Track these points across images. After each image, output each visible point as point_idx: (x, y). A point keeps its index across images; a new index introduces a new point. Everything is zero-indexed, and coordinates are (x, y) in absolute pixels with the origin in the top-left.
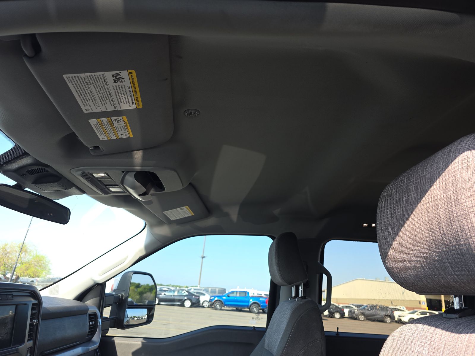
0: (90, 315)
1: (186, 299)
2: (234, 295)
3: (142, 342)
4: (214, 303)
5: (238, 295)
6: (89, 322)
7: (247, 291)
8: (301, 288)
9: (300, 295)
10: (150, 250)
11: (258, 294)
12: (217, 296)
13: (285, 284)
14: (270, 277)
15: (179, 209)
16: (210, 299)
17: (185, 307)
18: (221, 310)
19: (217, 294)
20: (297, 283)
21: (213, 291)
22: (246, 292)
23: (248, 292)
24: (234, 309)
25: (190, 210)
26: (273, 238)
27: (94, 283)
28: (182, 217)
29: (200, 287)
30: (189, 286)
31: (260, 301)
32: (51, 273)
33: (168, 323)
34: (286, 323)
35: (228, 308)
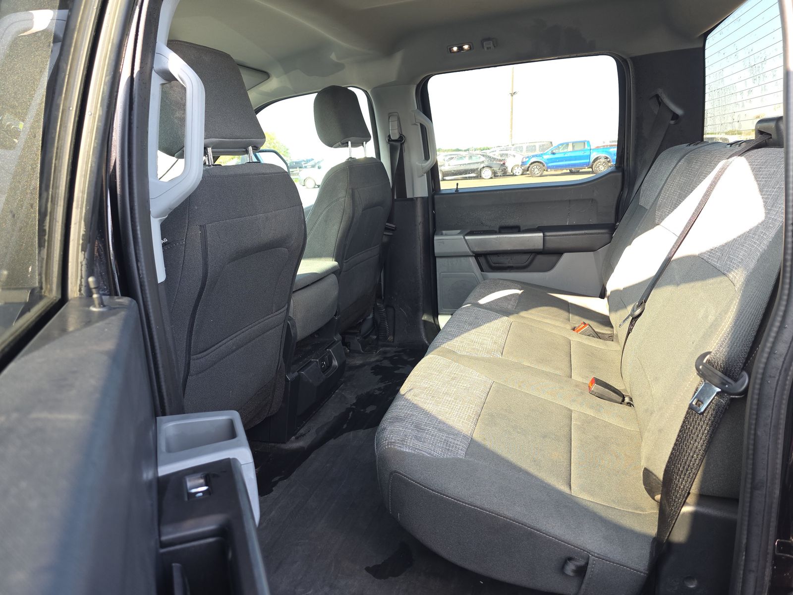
1: (483, 167)
2: (564, 149)
4: (529, 167)
5: (570, 149)
12: (534, 156)
16: (523, 162)
18: (542, 176)
19: (535, 153)
21: (531, 148)
22: (584, 143)
23: (589, 141)
24: (565, 171)
31: (610, 153)
35: (554, 172)
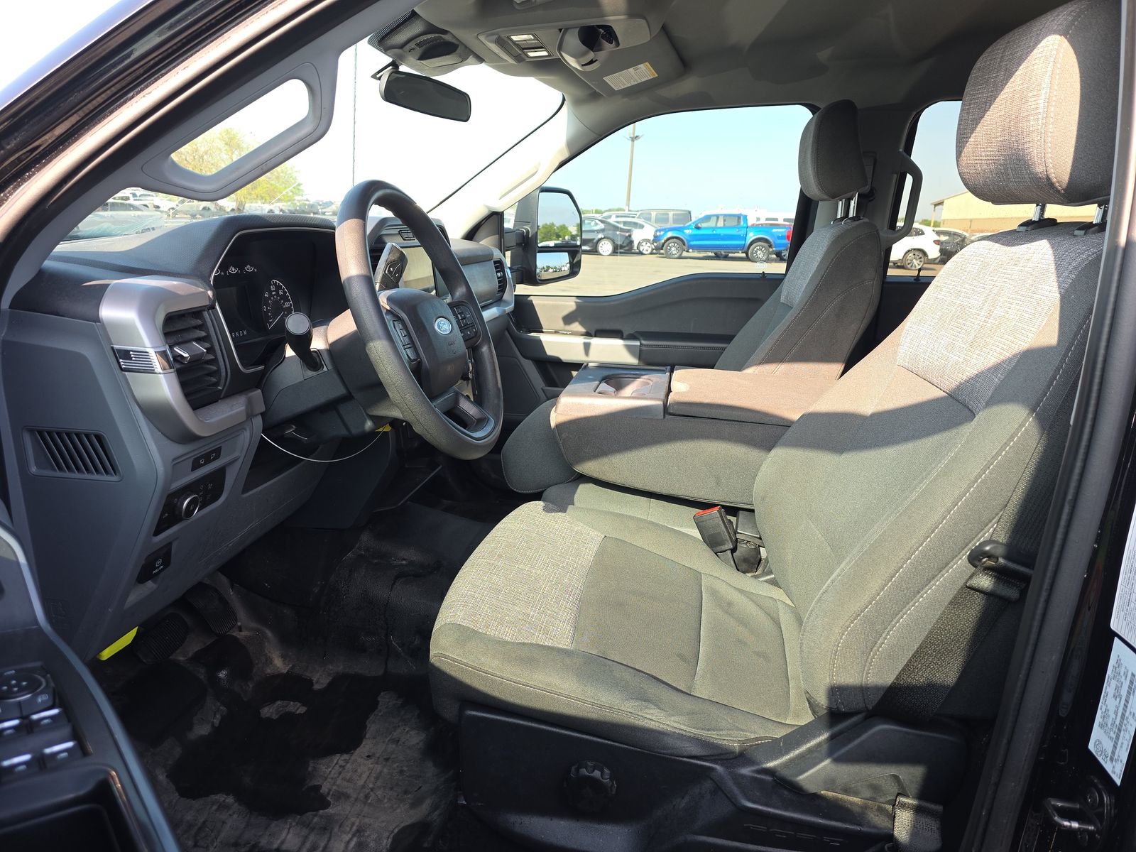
0: (495, 262)
1: (601, 239)
2: (712, 223)
3: (576, 302)
4: (664, 244)
5: (721, 223)
6: (497, 272)
7: (744, 213)
8: (853, 204)
9: (851, 215)
10: (575, 150)
11: (767, 219)
12: (670, 229)
13: (826, 197)
14: (800, 186)
15: (631, 70)
16: (656, 237)
17: (601, 255)
18: (680, 258)
19: (670, 224)
20: (849, 195)
21: (663, 217)
22: (739, 217)
23: (746, 216)
24: (711, 254)
25: (652, 69)
26: (813, 109)
27: (489, 211)
28: (636, 83)
29: (629, 211)
30: (603, 210)
31: (772, 235)
32: (303, 190)
33: (570, 287)
34: (819, 260)
35: (696, 254)
